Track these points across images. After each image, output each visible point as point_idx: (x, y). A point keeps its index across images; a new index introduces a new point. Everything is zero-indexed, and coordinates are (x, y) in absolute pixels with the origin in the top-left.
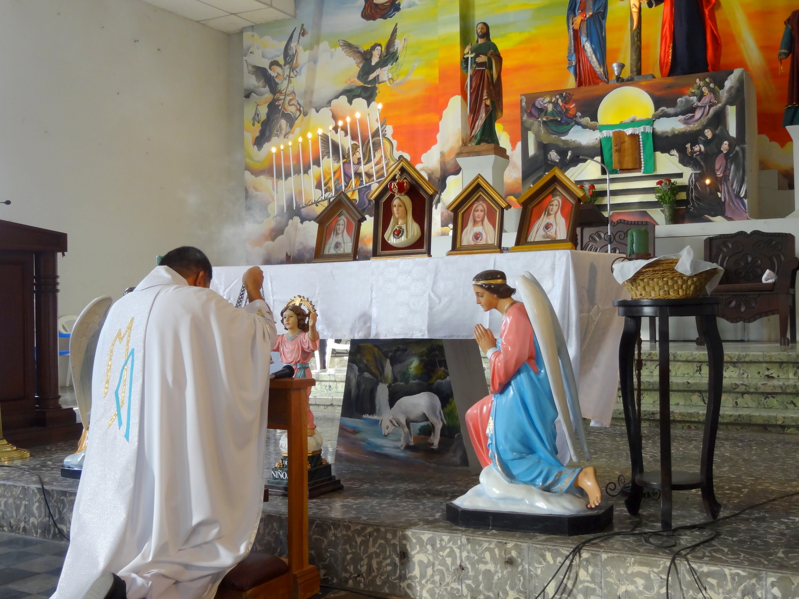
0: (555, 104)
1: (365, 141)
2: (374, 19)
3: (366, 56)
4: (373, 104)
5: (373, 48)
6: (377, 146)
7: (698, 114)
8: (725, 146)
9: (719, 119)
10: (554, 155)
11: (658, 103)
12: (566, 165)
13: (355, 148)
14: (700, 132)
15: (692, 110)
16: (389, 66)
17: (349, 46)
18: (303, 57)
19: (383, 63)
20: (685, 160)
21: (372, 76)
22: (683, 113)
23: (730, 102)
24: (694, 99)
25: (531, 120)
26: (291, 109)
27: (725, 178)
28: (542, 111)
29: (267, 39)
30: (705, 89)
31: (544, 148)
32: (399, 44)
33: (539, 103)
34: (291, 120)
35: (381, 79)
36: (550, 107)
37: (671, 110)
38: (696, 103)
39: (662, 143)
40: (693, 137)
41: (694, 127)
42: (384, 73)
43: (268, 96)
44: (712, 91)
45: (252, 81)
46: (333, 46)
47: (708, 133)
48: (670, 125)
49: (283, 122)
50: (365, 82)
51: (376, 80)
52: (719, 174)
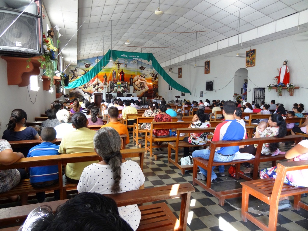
2: (87, 67)
3: (85, 71)
9: (126, 85)
11: (122, 83)
12: (114, 87)
17: (83, 70)
18: (78, 70)
20: (123, 88)
26: (76, 76)
29: (73, 67)
30: (125, 83)
31: (112, 86)
34: (76, 77)
36: (113, 82)
39: (122, 86)
40: (124, 86)
43: (73, 74)
45: (71, 72)
46: (81, 69)
49: (75, 77)
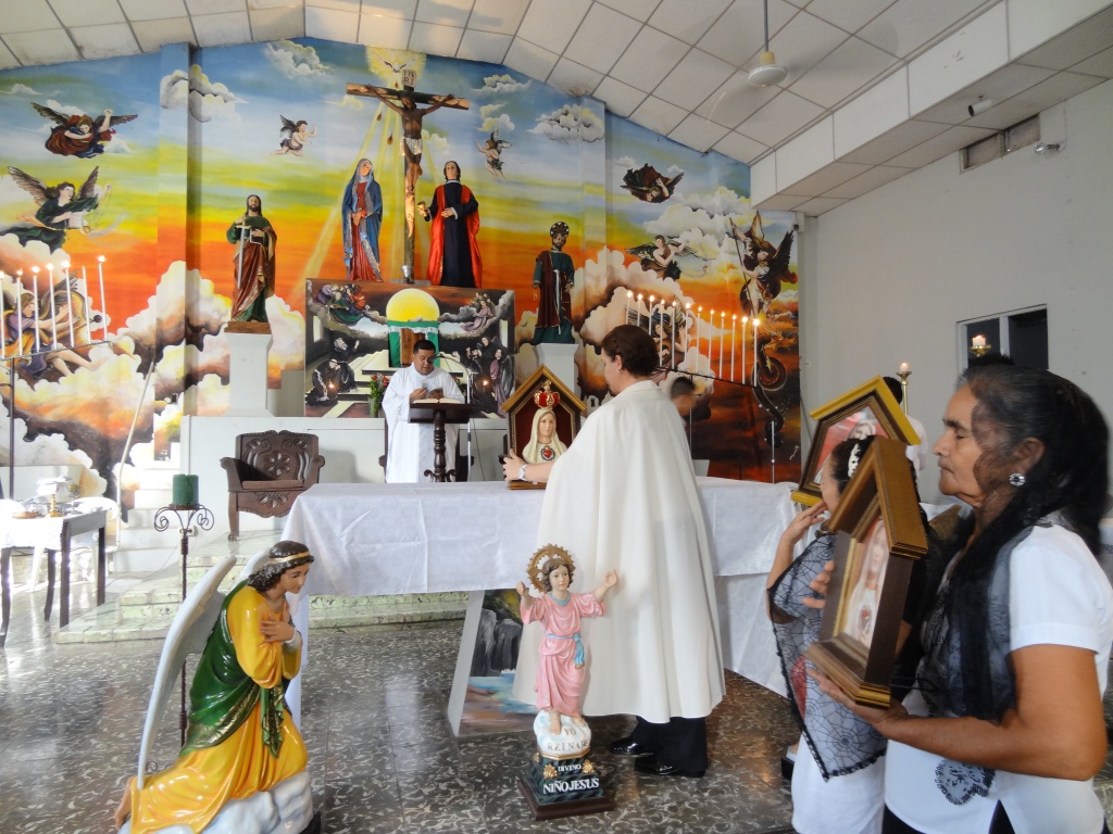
0: (344, 294)
1: (42, 293)
2: (65, 154)
4: (58, 251)
5: (62, 186)
6: (60, 301)
7: (477, 323)
8: (498, 354)
9: (493, 330)
10: (340, 343)
11: (443, 308)
12: (354, 354)
13: (26, 300)
14: (478, 339)
15: (472, 319)
16: (85, 212)
19: (75, 206)
20: (466, 361)
21: (58, 219)
22: (465, 321)
23: (503, 317)
24: (474, 310)
25: (317, 306)
27: (498, 381)
28: (330, 298)
30: (482, 303)
32: (99, 190)
33: (327, 289)
35: (71, 224)
36: (338, 296)
37: (454, 316)
38: (476, 314)
39: (449, 345)
41: (473, 334)
42: (77, 219)
44: (488, 305)
47: (485, 341)
48: (454, 330)
50: (48, 222)
51: (63, 224)
52: (494, 377)
